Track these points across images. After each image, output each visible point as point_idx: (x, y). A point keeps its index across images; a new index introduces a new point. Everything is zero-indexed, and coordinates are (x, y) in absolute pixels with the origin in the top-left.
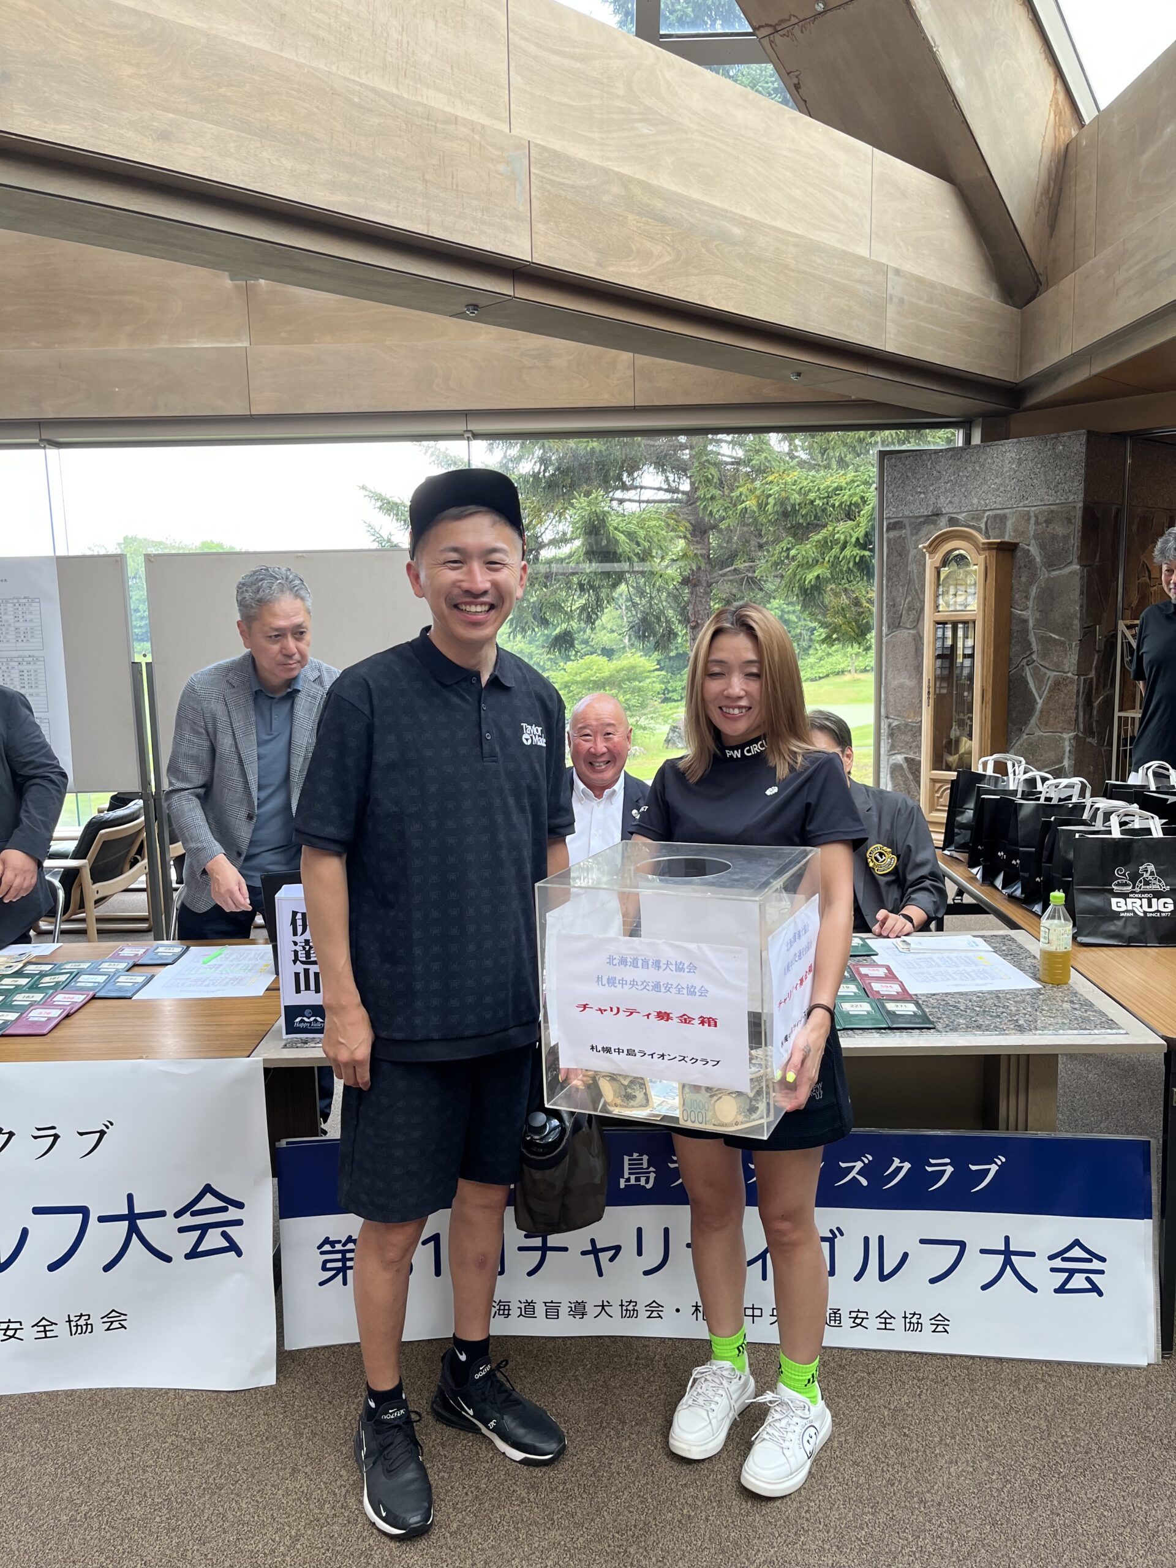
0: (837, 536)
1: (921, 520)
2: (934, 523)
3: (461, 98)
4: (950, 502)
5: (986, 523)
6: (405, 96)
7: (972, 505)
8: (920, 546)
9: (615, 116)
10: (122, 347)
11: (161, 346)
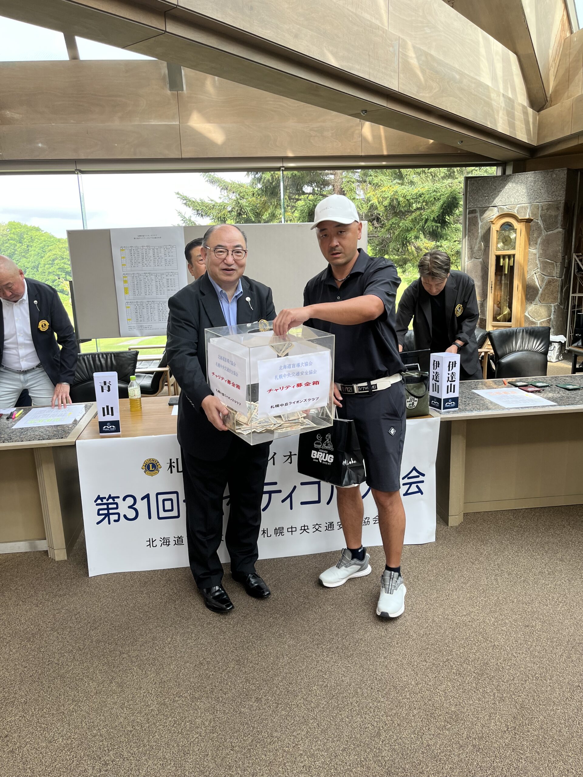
1: (486, 209)
2: (492, 210)
4: (501, 201)
11: (136, 123)
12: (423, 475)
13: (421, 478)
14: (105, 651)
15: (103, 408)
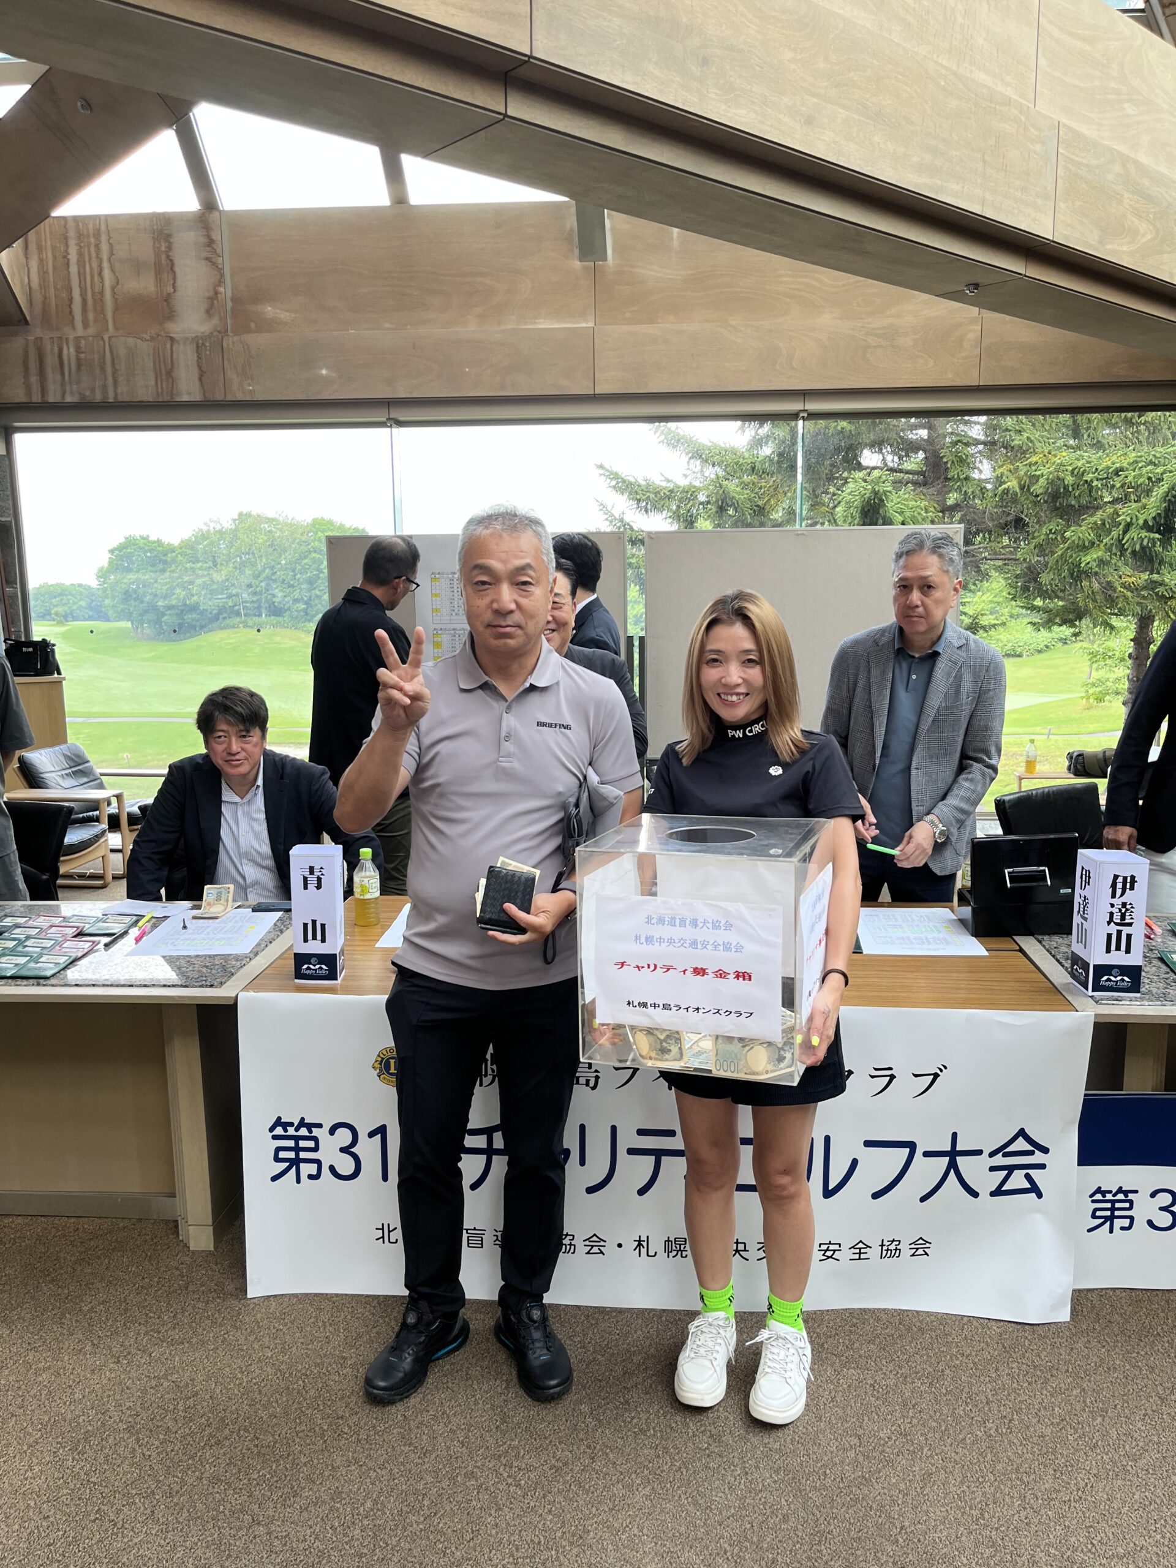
0: (1120, 519)
10: (470, 328)
11: (510, 327)
12: (1045, 1150)
13: (1038, 1158)
14: (222, 1507)
15: (305, 925)
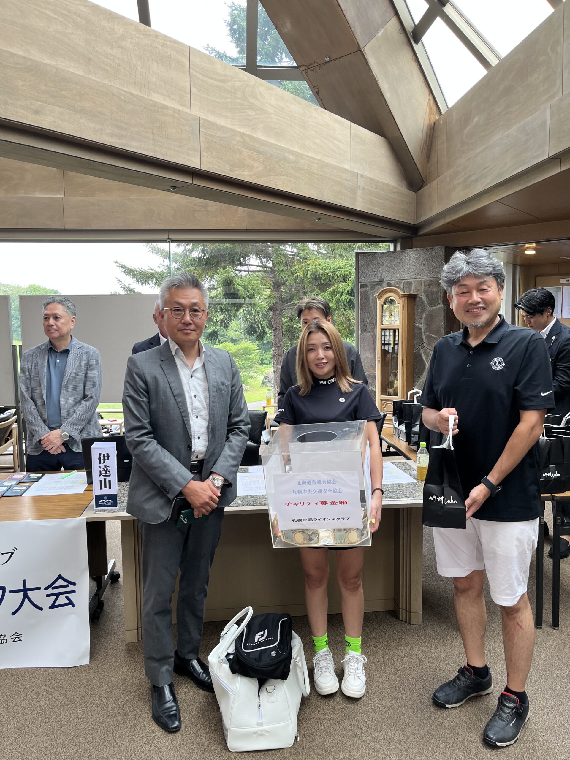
0: (338, 290)
1: (375, 283)
2: (381, 285)
3: (169, 97)
4: (388, 276)
5: (403, 285)
6: (145, 97)
7: (397, 277)
8: (375, 295)
9: (237, 106)
10: (1, 196)
11: (21, 195)
12: (74, 584)
13: (71, 588)
